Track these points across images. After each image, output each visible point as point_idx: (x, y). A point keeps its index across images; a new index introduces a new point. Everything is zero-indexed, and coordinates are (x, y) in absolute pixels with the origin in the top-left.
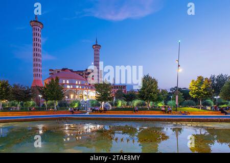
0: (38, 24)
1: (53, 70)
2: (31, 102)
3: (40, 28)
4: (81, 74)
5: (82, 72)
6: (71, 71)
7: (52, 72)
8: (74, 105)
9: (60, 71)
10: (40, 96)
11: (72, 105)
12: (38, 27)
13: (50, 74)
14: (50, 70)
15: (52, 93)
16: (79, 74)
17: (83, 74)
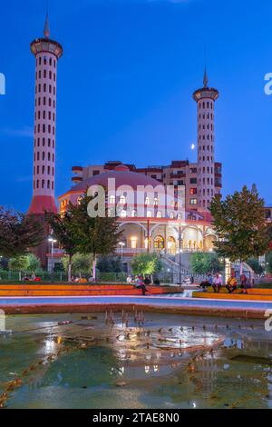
0: (51, 46)
1: (81, 169)
2: (29, 259)
3: (54, 58)
4: (159, 176)
5: (160, 170)
6: (131, 168)
7: (80, 174)
8: (144, 268)
9: (102, 171)
10: (50, 240)
11: (137, 268)
12: (48, 56)
13: (74, 179)
14: (75, 168)
15: (87, 232)
16: (154, 177)
17: (164, 176)
